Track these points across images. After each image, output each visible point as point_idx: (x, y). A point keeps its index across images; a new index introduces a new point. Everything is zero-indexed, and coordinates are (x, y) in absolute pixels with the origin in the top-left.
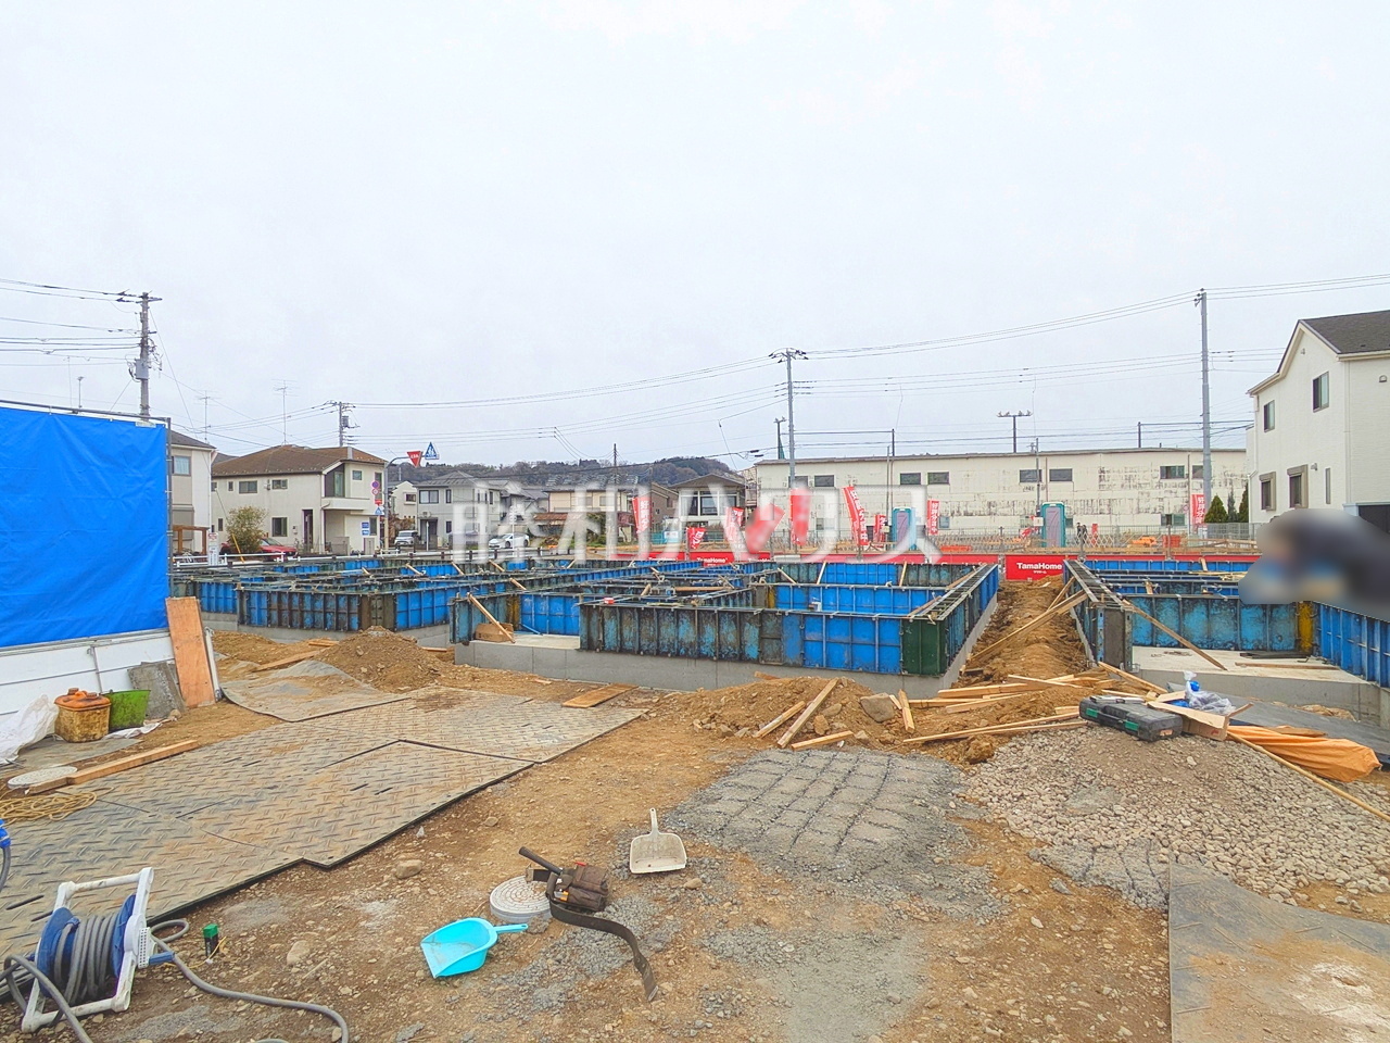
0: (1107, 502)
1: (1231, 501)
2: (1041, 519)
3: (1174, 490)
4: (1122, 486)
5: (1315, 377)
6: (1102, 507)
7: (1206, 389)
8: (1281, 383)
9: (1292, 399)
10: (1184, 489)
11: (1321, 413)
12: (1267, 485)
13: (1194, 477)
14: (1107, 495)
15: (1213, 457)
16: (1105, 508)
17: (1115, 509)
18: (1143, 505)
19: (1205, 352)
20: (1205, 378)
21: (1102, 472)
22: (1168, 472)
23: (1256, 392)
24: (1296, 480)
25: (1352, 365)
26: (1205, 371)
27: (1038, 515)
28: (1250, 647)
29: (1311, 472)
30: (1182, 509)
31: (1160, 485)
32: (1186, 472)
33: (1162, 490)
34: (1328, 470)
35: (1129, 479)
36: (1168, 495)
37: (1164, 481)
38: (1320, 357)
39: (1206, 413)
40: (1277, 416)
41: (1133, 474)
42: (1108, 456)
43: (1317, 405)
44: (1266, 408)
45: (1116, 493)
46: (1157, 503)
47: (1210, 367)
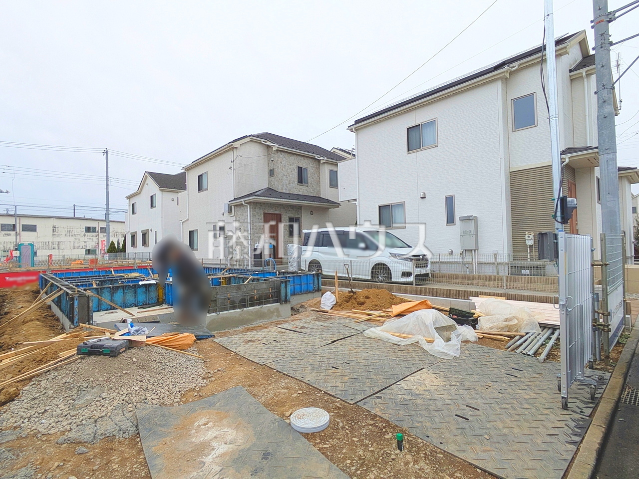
0: (57, 243)
1: (118, 243)
2: (18, 252)
3: (91, 238)
4: (66, 235)
5: (152, 195)
6: (54, 246)
7: (107, 193)
8: (139, 195)
9: (143, 202)
10: (96, 238)
11: (153, 209)
12: (133, 237)
13: (101, 232)
14: (57, 239)
15: (111, 224)
16: (56, 246)
17: (62, 246)
18: (76, 245)
19: (107, 176)
20: (107, 188)
21: (55, 227)
22: (88, 230)
23: (129, 198)
24: (145, 235)
25: (164, 192)
26: (107, 185)
27: (16, 250)
28: (141, 304)
29: (150, 232)
30: (95, 247)
31: (85, 235)
32: (97, 230)
33: (86, 238)
34: (156, 231)
35: (69, 232)
36: (89, 240)
37: (87, 234)
38: (152, 187)
39: (108, 204)
40: (137, 209)
41: (72, 229)
42: (58, 220)
43: (152, 206)
44: (133, 204)
45: (62, 239)
46: (83, 244)
47: (109, 184)
